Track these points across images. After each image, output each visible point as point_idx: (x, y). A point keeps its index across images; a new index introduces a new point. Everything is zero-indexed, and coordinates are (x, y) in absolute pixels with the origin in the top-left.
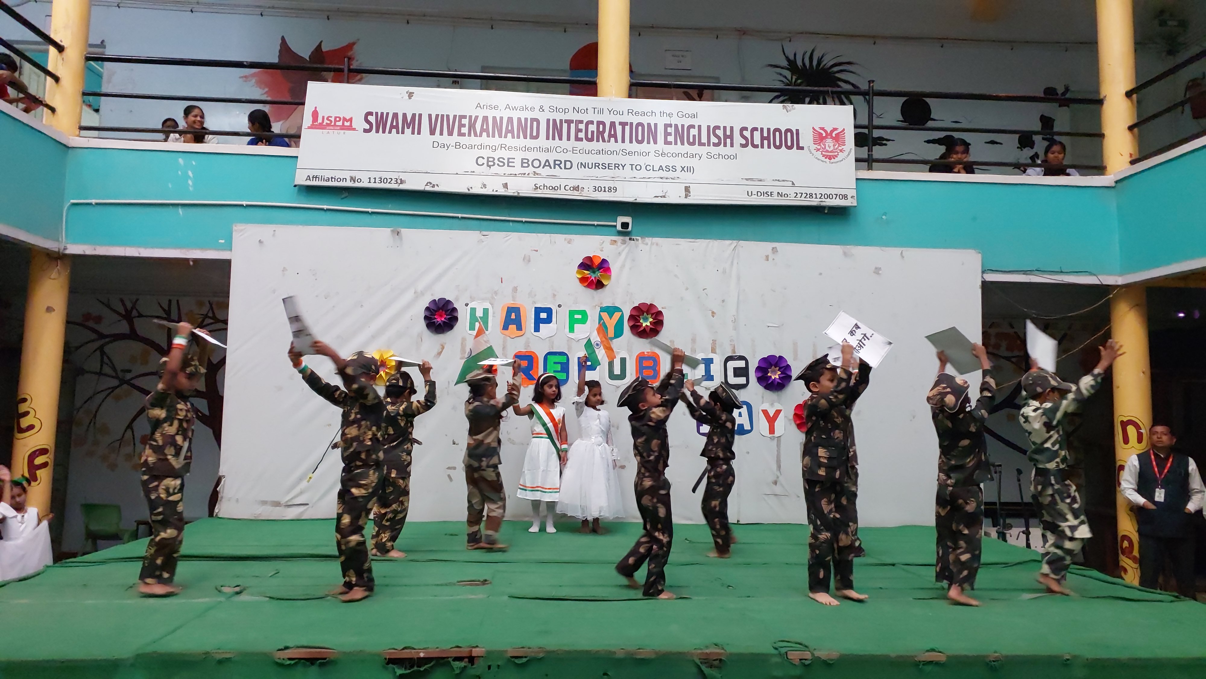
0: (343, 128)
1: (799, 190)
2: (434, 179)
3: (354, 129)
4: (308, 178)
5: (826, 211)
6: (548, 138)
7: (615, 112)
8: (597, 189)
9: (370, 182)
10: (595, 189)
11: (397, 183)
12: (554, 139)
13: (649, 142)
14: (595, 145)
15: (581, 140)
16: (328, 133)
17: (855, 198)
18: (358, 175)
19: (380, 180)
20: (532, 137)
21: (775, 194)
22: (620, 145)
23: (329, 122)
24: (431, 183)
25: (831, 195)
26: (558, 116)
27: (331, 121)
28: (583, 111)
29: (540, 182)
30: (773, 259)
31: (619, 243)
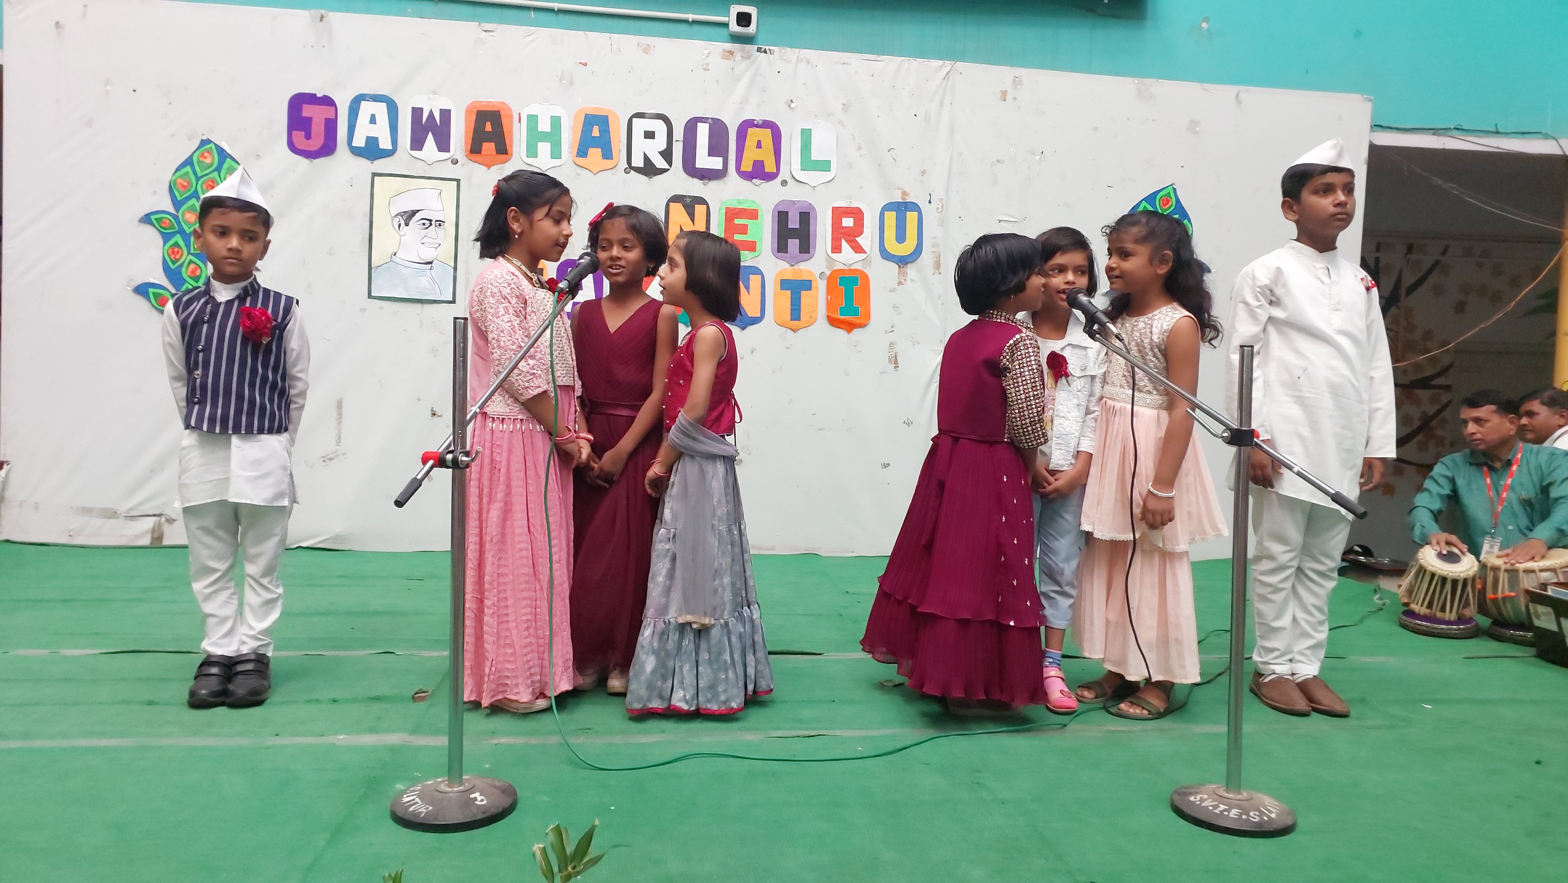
30: (1015, 99)
31: (738, 56)
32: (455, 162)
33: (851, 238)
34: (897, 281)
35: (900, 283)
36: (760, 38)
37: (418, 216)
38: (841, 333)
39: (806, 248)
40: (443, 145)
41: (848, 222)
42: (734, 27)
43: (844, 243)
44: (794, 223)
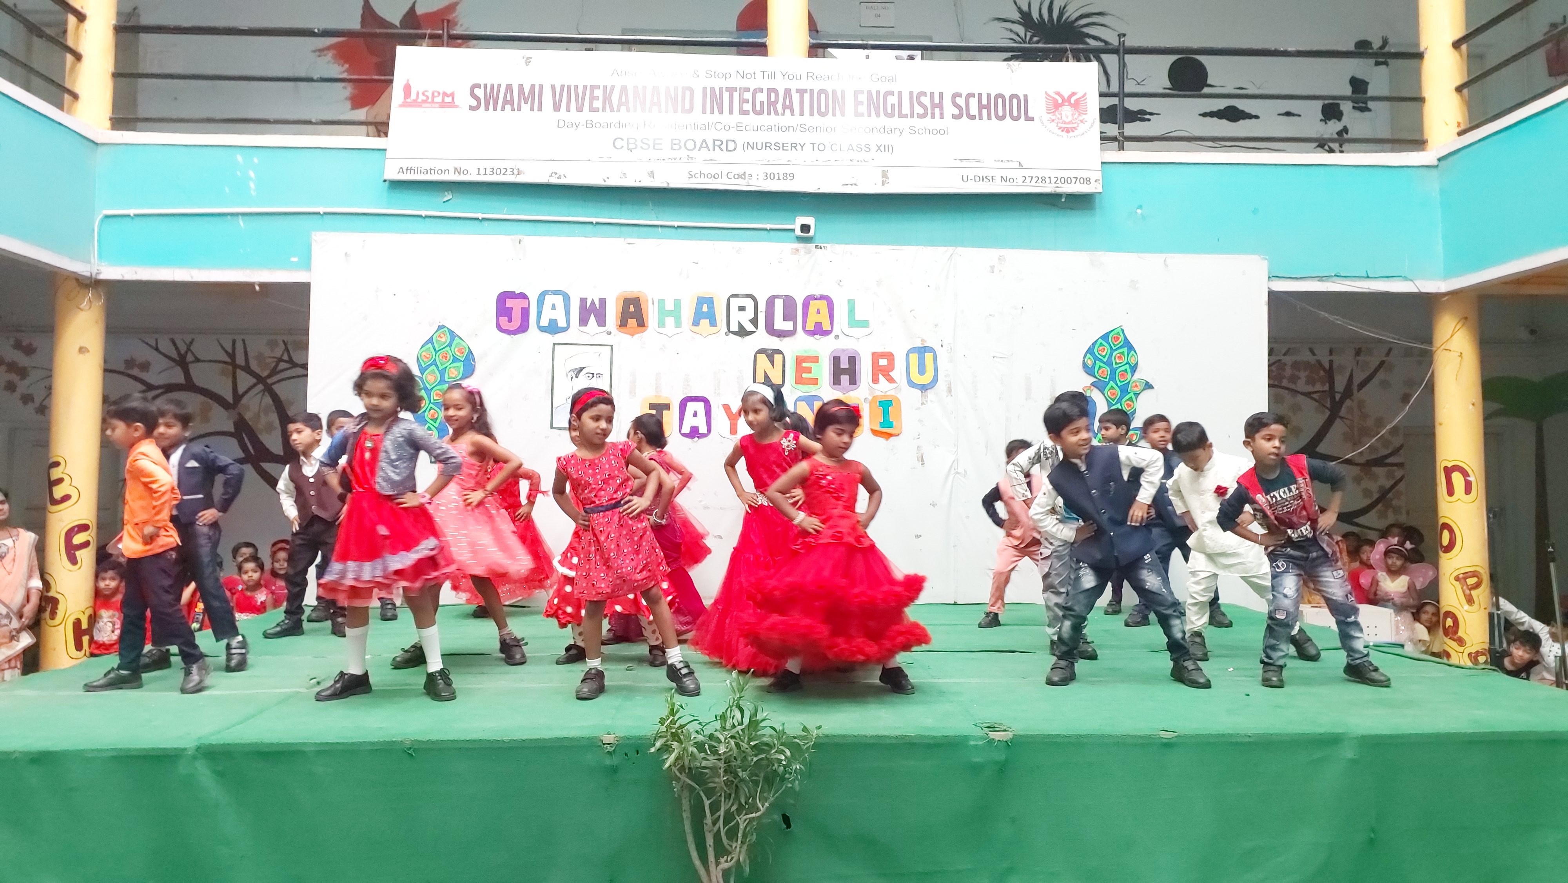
0: (443, 105)
1: (1027, 173)
2: (560, 168)
3: (457, 107)
4: (401, 171)
5: (1063, 200)
6: (704, 112)
7: (791, 77)
8: (768, 176)
9: (479, 174)
10: (767, 176)
11: (513, 174)
12: (712, 112)
13: (834, 115)
14: (766, 120)
15: (747, 113)
16: (425, 112)
17: (1101, 182)
18: (463, 165)
19: (492, 172)
20: (684, 111)
21: (998, 179)
22: (797, 120)
23: (425, 98)
24: (556, 174)
25: (1069, 180)
26: (718, 83)
27: (428, 98)
28: (749, 76)
29: (695, 169)
30: (1000, 271)
31: (802, 252)
32: (609, 333)
33: (885, 373)
34: (921, 402)
35: (923, 404)
36: (817, 238)
37: (584, 371)
38: (881, 440)
39: (853, 381)
40: (601, 322)
41: (883, 362)
42: (798, 232)
43: (881, 376)
44: (845, 364)
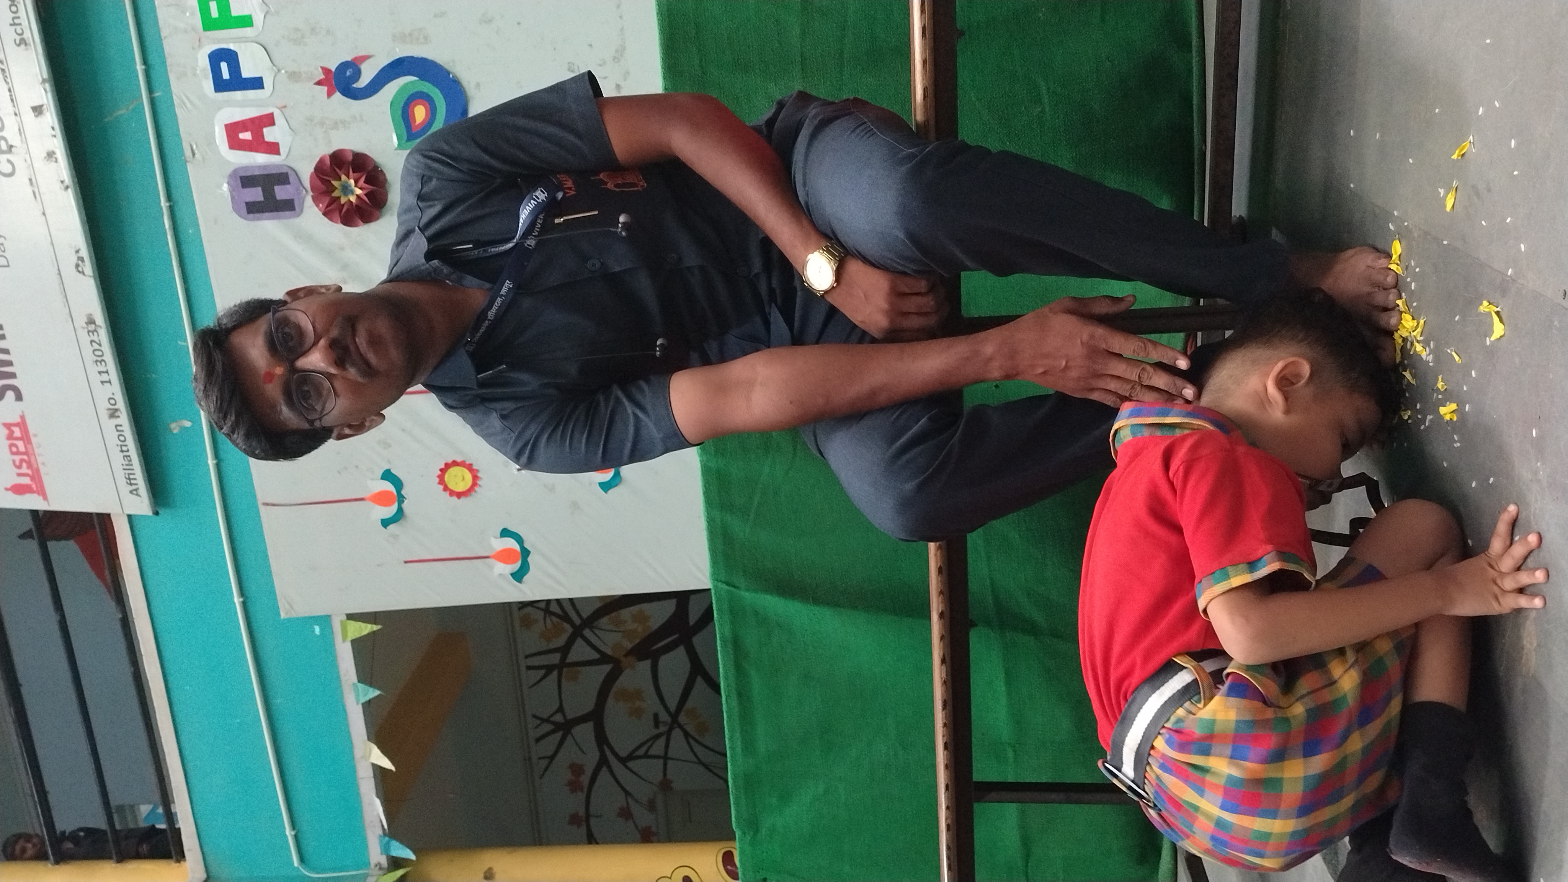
0: (26, 437)
2: (67, 260)
3: (22, 417)
4: (135, 492)
9: (110, 382)
11: (95, 330)
16: (43, 464)
18: (104, 406)
19: (100, 362)
23: (24, 465)
24: (77, 266)
27: (22, 461)
